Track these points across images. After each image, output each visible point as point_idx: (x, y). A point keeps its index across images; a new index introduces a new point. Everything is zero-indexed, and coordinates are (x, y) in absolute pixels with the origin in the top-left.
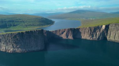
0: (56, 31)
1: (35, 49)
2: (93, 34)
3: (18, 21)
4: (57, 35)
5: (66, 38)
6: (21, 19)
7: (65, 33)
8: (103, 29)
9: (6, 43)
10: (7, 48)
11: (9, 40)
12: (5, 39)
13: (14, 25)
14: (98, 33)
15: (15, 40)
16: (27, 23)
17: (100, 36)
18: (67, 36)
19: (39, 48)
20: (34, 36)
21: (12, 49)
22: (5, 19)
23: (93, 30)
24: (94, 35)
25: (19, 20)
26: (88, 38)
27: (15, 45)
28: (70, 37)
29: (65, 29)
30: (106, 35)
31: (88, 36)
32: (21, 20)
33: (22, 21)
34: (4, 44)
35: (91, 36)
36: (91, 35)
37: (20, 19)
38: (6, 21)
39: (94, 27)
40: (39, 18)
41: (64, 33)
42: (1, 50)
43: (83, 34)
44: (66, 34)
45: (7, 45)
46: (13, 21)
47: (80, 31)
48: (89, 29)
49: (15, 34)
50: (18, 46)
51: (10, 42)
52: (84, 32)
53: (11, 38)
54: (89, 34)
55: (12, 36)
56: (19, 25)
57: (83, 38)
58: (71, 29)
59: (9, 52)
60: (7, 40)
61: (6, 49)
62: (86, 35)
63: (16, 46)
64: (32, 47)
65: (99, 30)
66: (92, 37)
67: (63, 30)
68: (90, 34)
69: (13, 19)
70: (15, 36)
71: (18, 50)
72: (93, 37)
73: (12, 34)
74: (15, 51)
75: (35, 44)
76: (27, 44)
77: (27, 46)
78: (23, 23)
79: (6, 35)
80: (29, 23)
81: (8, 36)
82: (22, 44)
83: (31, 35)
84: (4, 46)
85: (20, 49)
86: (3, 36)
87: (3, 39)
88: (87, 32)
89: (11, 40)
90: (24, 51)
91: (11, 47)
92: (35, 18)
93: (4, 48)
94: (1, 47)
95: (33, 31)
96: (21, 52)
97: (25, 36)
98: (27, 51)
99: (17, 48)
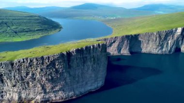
2: (162, 44)
5: (118, 54)
8: (179, 34)
10: (23, 96)
11: (33, 75)
12: (20, 72)
17: (173, 46)
18: (119, 49)
20: (93, 59)
23: (163, 37)
24: (165, 46)
27: (49, 86)
28: (125, 52)
29: (116, 37)
30: (180, 44)
31: (155, 47)
33: (2, 22)
34: (14, 86)
35: (160, 48)
39: (166, 31)
41: (114, 44)
44: (118, 45)
45: (24, 88)
48: (158, 36)
49: (52, 59)
51: (35, 79)
52: (147, 42)
54: (158, 44)
55: (43, 63)
57: (144, 51)
58: (127, 37)
60: (27, 74)
61: (20, 98)
62: (151, 46)
64: (86, 83)
65: (172, 37)
67: (112, 38)
70: (53, 64)
72: (162, 48)
73: (42, 58)
74: (49, 101)
75: (93, 76)
76: (77, 79)
77: (78, 82)
78: (6, 28)
79: (24, 62)
80: (20, 27)
81: (31, 66)
82: (68, 80)
83: (86, 57)
84: (13, 92)
85: (61, 94)
86: (12, 64)
87: (13, 73)
88: (153, 40)
89: (40, 73)
90: (71, 97)
91: (36, 91)
92: (28, 17)
93: (14, 96)
94: (4, 94)
95: (92, 47)
96: (63, 101)
97: (75, 60)
98: (78, 95)
99: (54, 92)
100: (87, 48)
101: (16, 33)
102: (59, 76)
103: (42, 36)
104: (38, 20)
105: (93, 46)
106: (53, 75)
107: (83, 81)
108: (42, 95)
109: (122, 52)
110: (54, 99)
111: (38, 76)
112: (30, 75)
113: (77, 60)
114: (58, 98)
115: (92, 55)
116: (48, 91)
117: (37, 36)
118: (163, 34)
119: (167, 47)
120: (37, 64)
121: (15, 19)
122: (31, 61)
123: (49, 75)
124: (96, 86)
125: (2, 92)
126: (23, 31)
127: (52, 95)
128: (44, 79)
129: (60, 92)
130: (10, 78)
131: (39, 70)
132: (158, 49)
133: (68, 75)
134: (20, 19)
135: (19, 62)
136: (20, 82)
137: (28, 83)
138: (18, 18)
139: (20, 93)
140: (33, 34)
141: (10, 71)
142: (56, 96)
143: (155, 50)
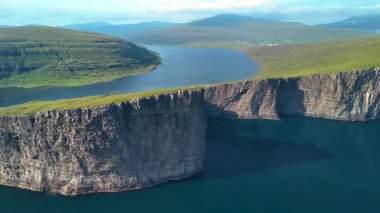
0: (212, 90)
3: (37, 53)
4: (215, 106)
5: (252, 117)
6: (46, 46)
7: (247, 98)
9: (50, 153)
10: (50, 176)
11: (65, 139)
12: (44, 135)
13: (23, 70)
14: (368, 95)
15: (93, 140)
16: (70, 60)
17: (375, 104)
18: (255, 105)
19: (191, 168)
20: (174, 120)
21: (75, 181)
23: (351, 85)
24: (356, 103)
25: (40, 50)
26: (334, 114)
27: (91, 162)
28: (267, 112)
29: (248, 82)
31: (332, 105)
32: (47, 49)
33: (51, 52)
34: (36, 158)
35: (344, 106)
36: (346, 103)
37: (41, 46)
39: (357, 73)
41: (244, 96)
42: (21, 186)
43: (313, 100)
44: (253, 99)
45: (51, 163)
46: (16, 54)
47: (301, 88)
48: (339, 81)
49: (95, 114)
51: (67, 148)
52: (316, 93)
53: (78, 132)
54: (339, 100)
55: (80, 121)
56: (42, 69)
57: (310, 111)
58: (272, 82)
59: (64, 191)
60: (55, 138)
61: (44, 179)
62: (324, 102)
63: (97, 167)
64: (163, 163)
65: (374, 84)
67: (240, 84)
68: (343, 97)
69: (16, 44)
70: (96, 122)
71: (107, 183)
72: (350, 108)
73: (79, 111)
74: (92, 188)
75: (175, 150)
76: (143, 154)
77: (146, 160)
78: (56, 61)
79: (50, 117)
80: (80, 61)
81: (61, 124)
82: (126, 154)
83: (161, 115)
84: (35, 167)
85: (113, 179)
86: (33, 120)
87: (34, 136)
88: (329, 90)
89: (75, 138)
90: (132, 186)
91: (71, 169)
92: (98, 42)
93: (36, 175)
94: (20, 170)
95: (172, 97)
96: (116, 191)
97: (139, 120)
98: (144, 184)
99: (101, 173)
100: (162, 97)
101: (72, 70)
102: (108, 145)
103: (118, 77)
104: (115, 47)
105: (175, 95)
106: (98, 143)
107: (155, 159)
108: (81, 177)
109: (260, 113)
110: (101, 186)
111: (73, 143)
112: (60, 140)
113: (142, 118)
114: (108, 185)
115: (173, 111)
116: (90, 170)
117: (109, 77)
118: (352, 78)
119: (361, 106)
120: (70, 121)
121: (74, 46)
122: (61, 115)
123: (90, 141)
124: (183, 170)
125: (18, 167)
126: (84, 68)
127: (99, 180)
128: (82, 148)
129: (112, 175)
130: (28, 143)
131: (74, 132)
132: (340, 110)
133: (125, 145)
134: (82, 46)
135: (43, 116)
136: (45, 151)
137: (57, 154)
138: (81, 44)
139: (44, 171)
140: (102, 73)
141: (29, 131)
142: (104, 182)
143: (333, 111)
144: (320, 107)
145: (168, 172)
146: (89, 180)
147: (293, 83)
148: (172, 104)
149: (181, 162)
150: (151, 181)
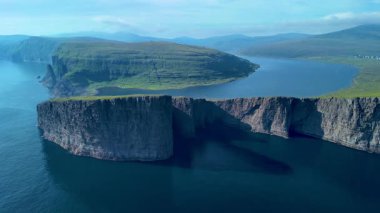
1: (141, 156)
2: (368, 127)
3: (141, 63)
4: (232, 117)
5: (263, 131)
6: (150, 57)
7: (259, 113)
11: (75, 119)
12: (67, 115)
15: (87, 121)
16: (162, 70)
18: (268, 124)
19: (154, 155)
20: (139, 116)
21: (81, 146)
22: (107, 57)
23: (369, 112)
24: (376, 134)
25: (144, 61)
26: (349, 142)
27: (88, 136)
28: (278, 129)
29: (259, 99)
31: (347, 131)
32: (148, 60)
33: (151, 62)
35: (361, 135)
36: (362, 131)
37: (146, 58)
38: (109, 62)
39: (377, 100)
40: (203, 55)
41: (257, 111)
42: (62, 145)
43: (329, 123)
44: (264, 114)
45: (71, 133)
46: (126, 63)
47: (319, 110)
48: (355, 107)
49: (88, 105)
50: (95, 140)
51: (76, 124)
52: (333, 117)
53: (80, 115)
54: (353, 126)
55: (81, 108)
56: (138, 76)
57: (327, 136)
58: (282, 101)
59: (76, 152)
60: (72, 118)
61: (69, 142)
62: (340, 128)
63: (91, 139)
64: (132, 147)
66: (363, 138)
67: (253, 99)
68: (358, 124)
71: (97, 152)
72: (368, 137)
74: (89, 153)
75: (140, 138)
77: (120, 141)
78: (151, 70)
79: (69, 104)
80: (168, 71)
82: (106, 134)
83: (130, 111)
84: (66, 135)
85: (99, 149)
86: (64, 105)
88: (344, 115)
90: (110, 158)
91: (79, 138)
93: (66, 139)
95: (138, 100)
96: (101, 158)
98: (118, 158)
99: (93, 144)
101: (159, 78)
104: (203, 60)
106: (90, 124)
107: (127, 142)
108: (83, 144)
109: (272, 129)
110: (93, 153)
115: (138, 110)
116: (87, 141)
118: (370, 105)
121: (170, 59)
124: (147, 155)
125: (61, 133)
126: (171, 77)
127: (92, 149)
129: (99, 147)
132: (356, 138)
133: (106, 128)
136: (68, 124)
137: (73, 128)
139: (69, 137)
143: (348, 137)
144: (336, 132)
145: (136, 154)
146: (87, 148)
147: (311, 104)
148: (138, 105)
149: (145, 148)
150: (123, 156)
